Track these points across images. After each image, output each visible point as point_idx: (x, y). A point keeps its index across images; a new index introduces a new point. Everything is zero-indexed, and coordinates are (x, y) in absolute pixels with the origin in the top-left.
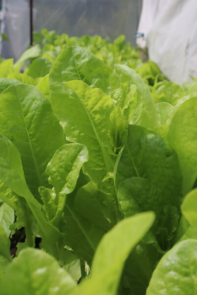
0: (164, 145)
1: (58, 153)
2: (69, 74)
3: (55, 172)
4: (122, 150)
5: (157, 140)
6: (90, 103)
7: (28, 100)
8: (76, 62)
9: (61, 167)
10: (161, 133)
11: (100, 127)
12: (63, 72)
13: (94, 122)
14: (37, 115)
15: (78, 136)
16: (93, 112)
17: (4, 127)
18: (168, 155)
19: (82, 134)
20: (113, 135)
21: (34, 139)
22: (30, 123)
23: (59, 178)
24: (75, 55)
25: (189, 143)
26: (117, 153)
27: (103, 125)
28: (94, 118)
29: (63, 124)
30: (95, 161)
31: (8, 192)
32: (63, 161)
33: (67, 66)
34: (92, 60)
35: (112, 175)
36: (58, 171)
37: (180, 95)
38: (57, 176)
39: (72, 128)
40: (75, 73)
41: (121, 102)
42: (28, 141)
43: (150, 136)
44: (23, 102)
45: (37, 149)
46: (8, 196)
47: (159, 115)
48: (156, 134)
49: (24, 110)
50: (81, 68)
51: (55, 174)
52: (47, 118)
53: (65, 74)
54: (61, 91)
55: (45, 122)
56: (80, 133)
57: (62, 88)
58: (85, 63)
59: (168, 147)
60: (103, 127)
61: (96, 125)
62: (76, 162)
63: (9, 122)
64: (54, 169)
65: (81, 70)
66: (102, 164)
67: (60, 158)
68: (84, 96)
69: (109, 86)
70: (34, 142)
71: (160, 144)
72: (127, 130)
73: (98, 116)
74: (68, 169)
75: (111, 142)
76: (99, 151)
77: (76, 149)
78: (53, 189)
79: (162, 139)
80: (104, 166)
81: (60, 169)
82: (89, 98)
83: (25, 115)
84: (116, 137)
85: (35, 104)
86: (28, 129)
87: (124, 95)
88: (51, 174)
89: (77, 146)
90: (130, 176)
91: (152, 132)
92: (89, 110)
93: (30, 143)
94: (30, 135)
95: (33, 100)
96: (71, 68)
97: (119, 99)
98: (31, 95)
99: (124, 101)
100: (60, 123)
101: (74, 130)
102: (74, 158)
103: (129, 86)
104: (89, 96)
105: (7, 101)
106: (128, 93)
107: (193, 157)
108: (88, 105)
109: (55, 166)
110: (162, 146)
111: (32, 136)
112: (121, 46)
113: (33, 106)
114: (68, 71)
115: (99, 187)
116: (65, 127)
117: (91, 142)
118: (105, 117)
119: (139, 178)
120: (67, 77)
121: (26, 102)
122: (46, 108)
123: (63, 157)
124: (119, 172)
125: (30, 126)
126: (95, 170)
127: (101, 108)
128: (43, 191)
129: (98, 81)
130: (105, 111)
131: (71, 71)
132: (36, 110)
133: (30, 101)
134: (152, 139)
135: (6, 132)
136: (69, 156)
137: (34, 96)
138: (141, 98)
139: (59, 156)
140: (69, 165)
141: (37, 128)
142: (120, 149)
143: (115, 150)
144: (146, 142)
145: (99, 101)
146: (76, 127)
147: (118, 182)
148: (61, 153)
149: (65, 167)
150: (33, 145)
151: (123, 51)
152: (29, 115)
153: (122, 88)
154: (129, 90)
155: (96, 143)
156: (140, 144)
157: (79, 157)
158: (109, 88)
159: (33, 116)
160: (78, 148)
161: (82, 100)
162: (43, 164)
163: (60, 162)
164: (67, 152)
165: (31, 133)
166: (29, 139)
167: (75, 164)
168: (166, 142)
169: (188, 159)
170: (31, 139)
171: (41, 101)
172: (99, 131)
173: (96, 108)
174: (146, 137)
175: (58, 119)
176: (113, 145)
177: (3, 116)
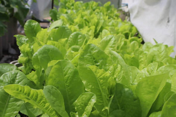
0: (133, 94)
1: (81, 96)
2: (88, 57)
3: (79, 105)
4: (113, 97)
5: (130, 92)
6: (98, 75)
7: (66, 68)
8: (91, 51)
9: (82, 103)
10: (132, 88)
11: (102, 85)
12: (85, 56)
13: (100, 83)
14: (71, 76)
15: (91, 89)
16: (99, 79)
17: (54, 81)
18: (135, 100)
19: (93, 87)
20: (108, 89)
21: (68, 88)
22: (67, 80)
23: (81, 108)
24: (91, 48)
25: (145, 95)
26: (110, 98)
27: (104, 84)
28: (100, 81)
29: (84, 82)
30: (99, 100)
31: (53, 113)
32: (84, 101)
33: (87, 53)
34: (100, 51)
35: (107, 108)
36: (81, 105)
37: (143, 56)
38: (80, 107)
39: (88, 84)
40: (91, 57)
41: (113, 73)
42: (65, 88)
43: (126, 89)
44: (64, 69)
45: (70, 93)
46: (53, 115)
47: (131, 73)
48: (129, 88)
49: (64, 73)
50: (94, 55)
51: (79, 107)
52: (76, 78)
53: (85, 58)
54: (84, 66)
55: (75, 80)
56: (92, 87)
57: (84, 65)
58: (96, 52)
59: (135, 96)
60: (104, 86)
61: (101, 84)
62: (90, 102)
63: (57, 79)
64: (78, 104)
65: (94, 56)
66: (102, 102)
67: (82, 99)
68: (96, 72)
69: (107, 63)
70: (68, 89)
71: (131, 94)
72: (115, 87)
73: (102, 81)
74: (86, 105)
75: (107, 92)
76: (101, 95)
77: (90, 95)
78: (77, 113)
79: (132, 92)
80: (103, 102)
81: (82, 104)
82: (98, 73)
83: (65, 76)
84: (110, 90)
85: (70, 71)
86: (66, 82)
87: (115, 69)
88: (77, 106)
89: (91, 94)
90: (116, 109)
91: (127, 87)
92: (98, 77)
93: (66, 89)
94: (67, 86)
95: (69, 68)
96: (89, 54)
97: (112, 71)
98: (68, 66)
99: (114, 72)
100: (83, 81)
101: (89, 85)
102: (89, 100)
103: (117, 65)
104: (98, 72)
105: (56, 69)
106: (116, 69)
107: (147, 102)
108: (97, 76)
109: (79, 102)
110: (132, 95)
111: (68, 86)
112: (108, 8)
113: (69, 72)
114: (87, 56)
115: (100, 113)
116: (85, 84)
117: (97, 91)
118: (105, 81)
119: (120, 110)
120: (87, 59)
121: (66, 69)
122: (76, 73)
123: (84, 99)
124: (111, 107)
125: (67, 81)
126: (98, 105)
127: (104, 77)
128: (72, 114)
129: (102, 62)
130: (106, 79)
131: (89, 56)
132: (70, 74)
133: (67, 69)
134: (127, 91)
135: (55, 84)
136: (87, 99)
137: (70, 66)
138: (123, 69)
139: (82, 98)
140: (87, 103)
141: (70, 82)
142: (112, 96)
143: (109, 96)
144: (124, 92)
145: (103, 74)
146: (90, 83)
147: (110, 112)
148: (82, 96)
149: (84, 104)
150: (68, 91)
151: (109, 12)
152: (67, 76)
153: (114, 66)
154: (117, 67)
155: (100, 91)
156: (121, 93)
157: (91, 99)
158: (107, 64)
159: (69, 77)
160: (91, 95)
161: (95, 73)
162: (72, 100)
163: (82, 101)
164: (86, 96)
165: (67, 84)
166: (66, 88)
167: (89, 102)
168: (134, 93)
169: (145, 102)
170: (67, 87)
171: (73, 69)
172: (102, 87)
173: (101, 77)
174: (125, 90)
175: (82, 79)
176: (108, 93)
177: (54, 76)
